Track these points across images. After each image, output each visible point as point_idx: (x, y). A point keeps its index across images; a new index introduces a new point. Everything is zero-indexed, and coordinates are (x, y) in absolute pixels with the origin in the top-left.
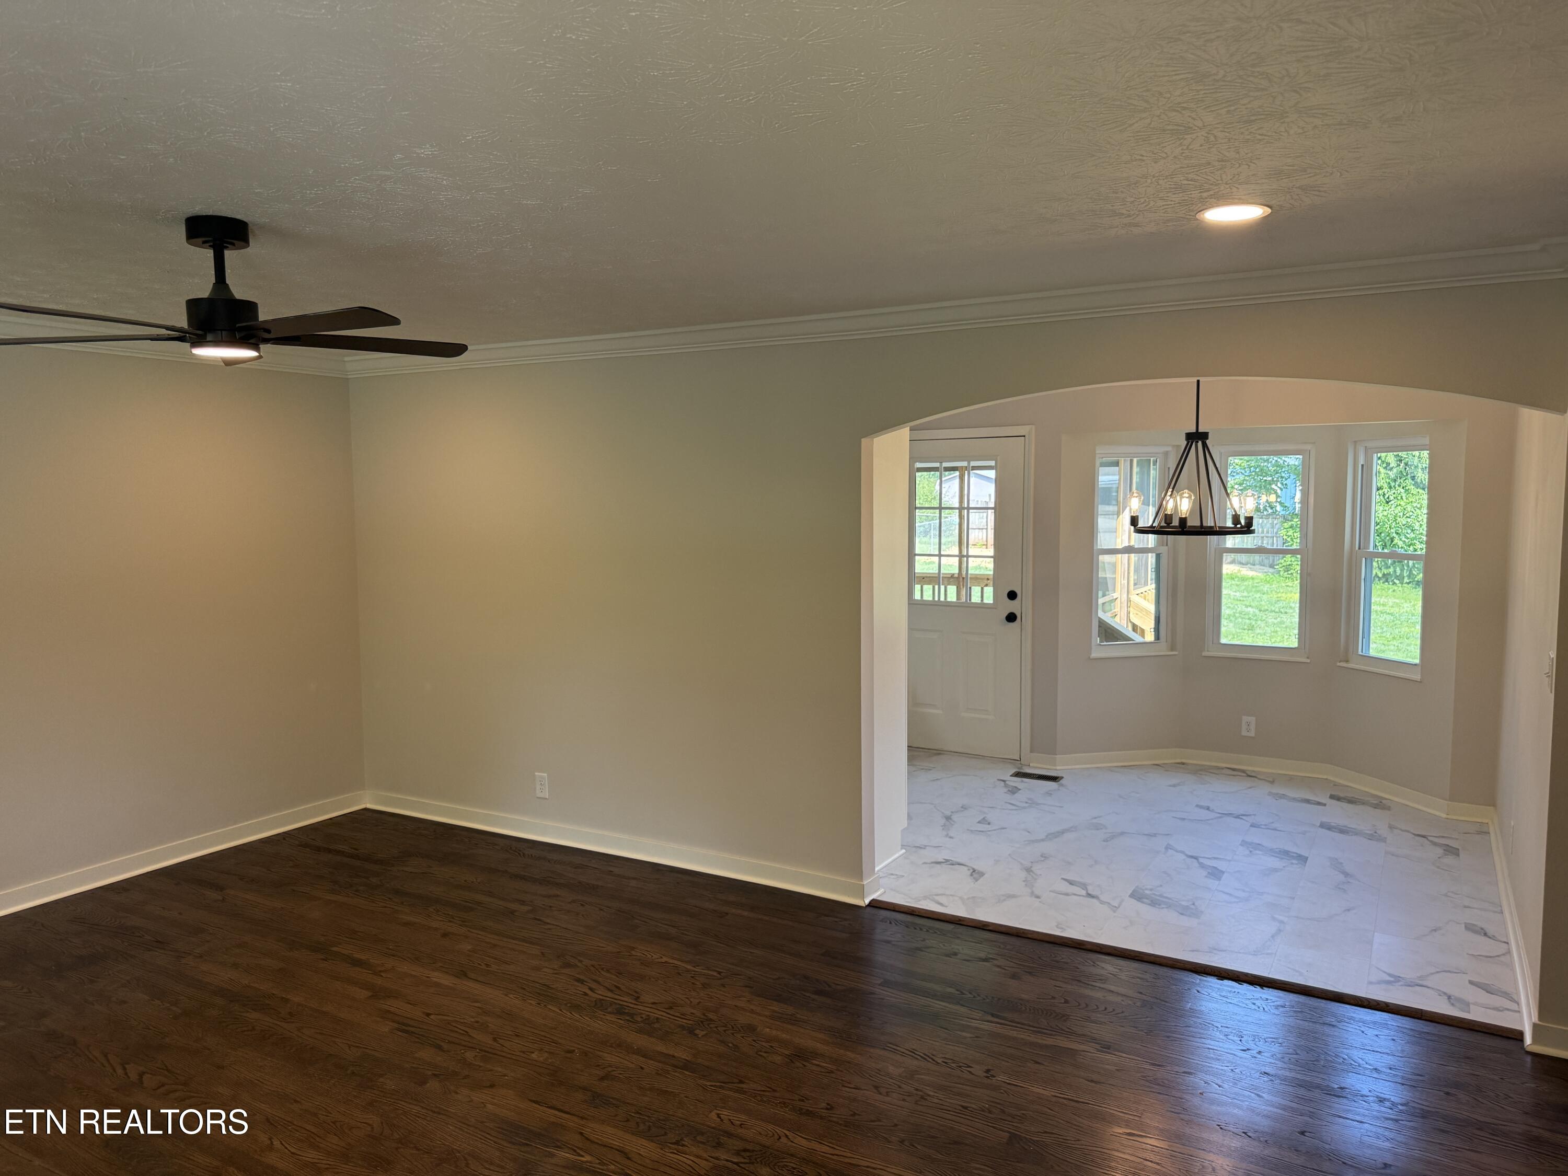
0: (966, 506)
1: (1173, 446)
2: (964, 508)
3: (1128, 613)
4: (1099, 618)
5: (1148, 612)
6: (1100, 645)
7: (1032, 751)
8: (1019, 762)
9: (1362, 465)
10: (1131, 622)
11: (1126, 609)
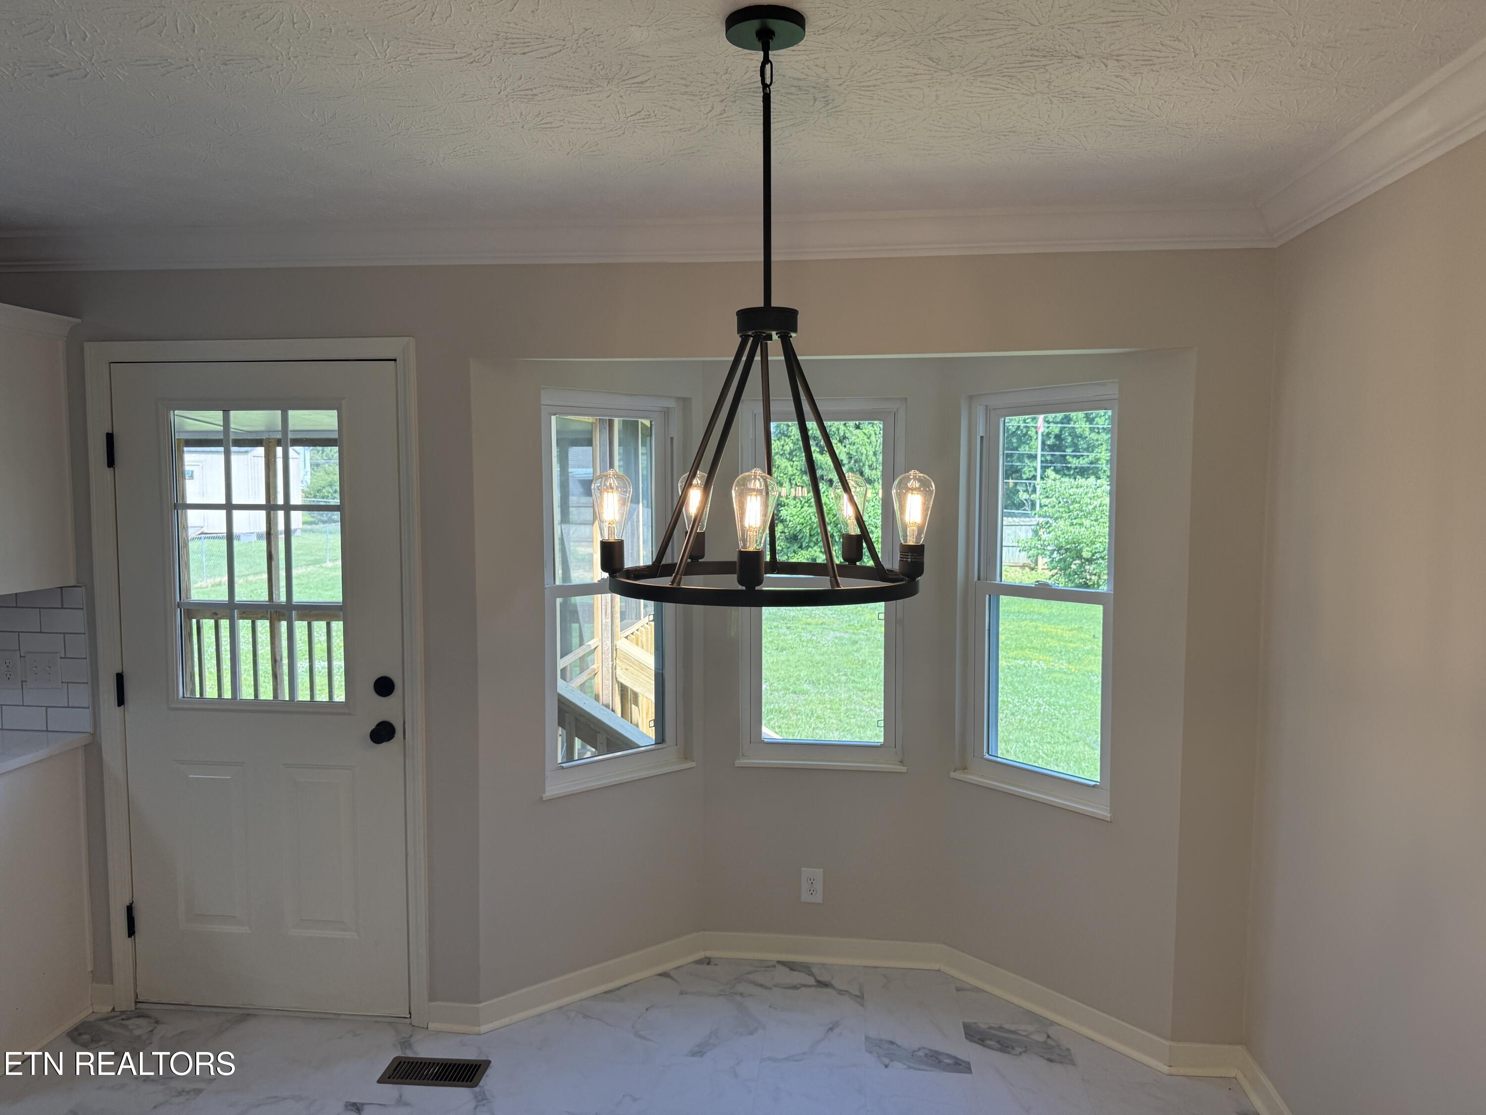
0: (280, 501)
1: (678, 399)
2: (278, 508)
3: (614, 668)
4: (560, 696)
5: (642, 667)
6: (563, 768)
7: (431, 999)
8: (408, 1021)
9: (982, 437)
10: (618, 682)
11: (611, 663)
